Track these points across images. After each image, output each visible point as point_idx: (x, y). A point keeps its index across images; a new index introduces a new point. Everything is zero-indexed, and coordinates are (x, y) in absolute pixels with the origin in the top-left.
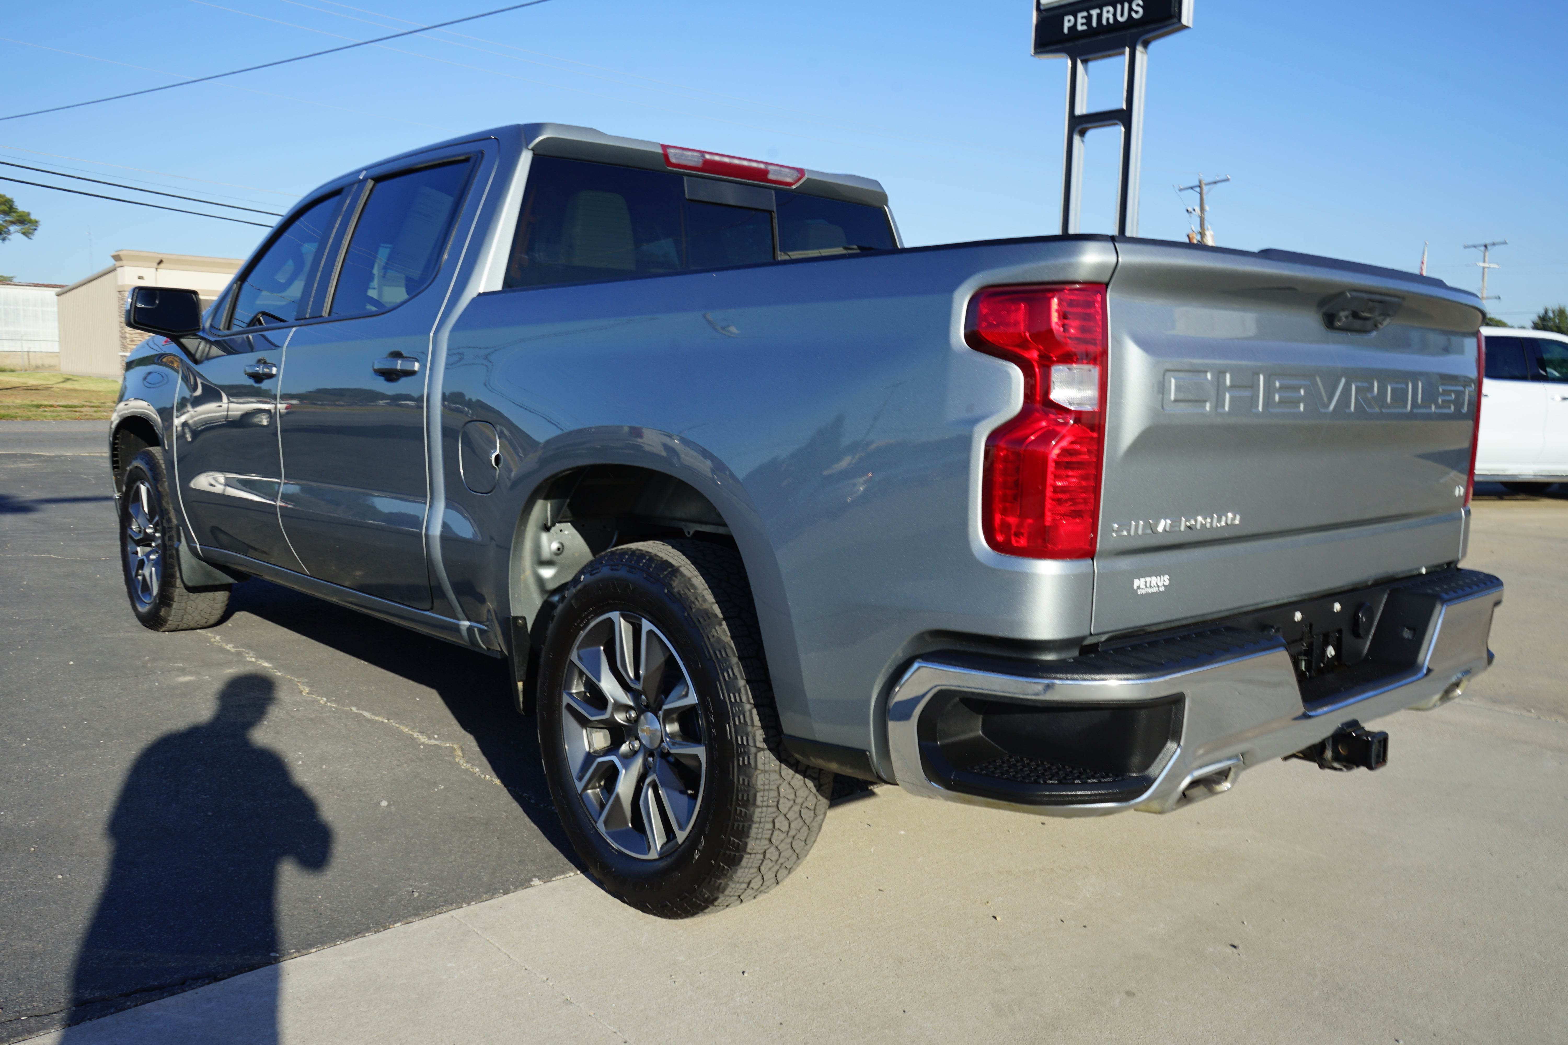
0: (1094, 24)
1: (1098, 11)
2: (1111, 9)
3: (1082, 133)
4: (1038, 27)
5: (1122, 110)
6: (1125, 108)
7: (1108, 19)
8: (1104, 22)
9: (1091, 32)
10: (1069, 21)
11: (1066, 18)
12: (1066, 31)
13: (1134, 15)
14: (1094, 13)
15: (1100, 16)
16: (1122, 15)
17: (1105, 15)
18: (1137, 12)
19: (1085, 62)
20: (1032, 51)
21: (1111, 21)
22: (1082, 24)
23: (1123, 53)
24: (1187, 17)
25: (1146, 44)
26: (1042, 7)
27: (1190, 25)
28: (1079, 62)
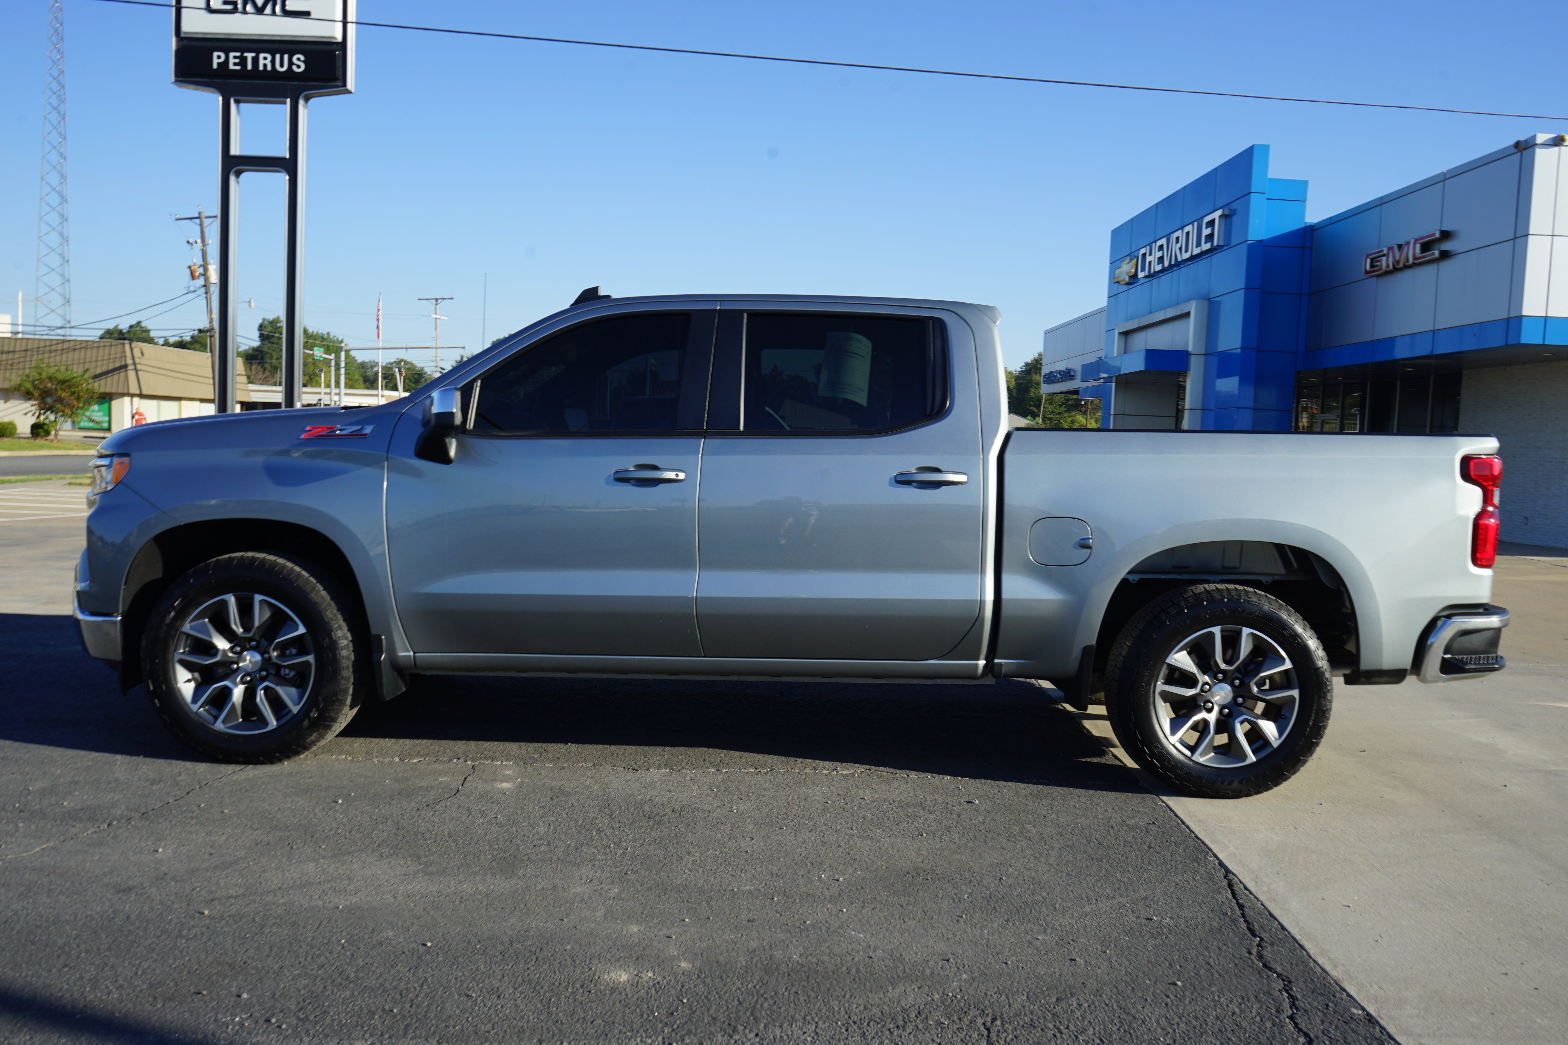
0: (249, 67)
1: (253, 55)
2: (269, 57)
3: (238, 174)
4: (178, 53)
5: (284, 159)
6: (288, 156)
7: (265, 65)
8: (261, 68)
9: (243, 74)
10: (219, 57)
11: (215, 54)
12: (215, 66)
13: (294, 68)
14: (250, 56)
15: (255, 60)
16: (282, 65)
17: (261, 62)
18: (299, 67)
19: (237, 102)
20: (173, 79)
21: (269, 68)
22: (235, 64)
23: (285, 103)
24: (350, 84)
25: (307, 99)
26: (182, 35)
27: (353, 91)
28: (232, 101)
